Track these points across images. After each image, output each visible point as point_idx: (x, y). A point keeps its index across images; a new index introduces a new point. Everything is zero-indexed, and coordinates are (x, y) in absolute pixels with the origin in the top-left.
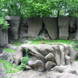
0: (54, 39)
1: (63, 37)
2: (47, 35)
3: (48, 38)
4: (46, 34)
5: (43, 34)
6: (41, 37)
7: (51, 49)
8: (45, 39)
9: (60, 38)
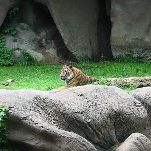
0: (86, 59)
1: (129, 48)
2: (43, 34)
3: (52, 51)
4: (37, 32)
5: (22, 29)
6: (16, 45)
7: (129, 112)
8: (38, 56)
9: (115, 54)
